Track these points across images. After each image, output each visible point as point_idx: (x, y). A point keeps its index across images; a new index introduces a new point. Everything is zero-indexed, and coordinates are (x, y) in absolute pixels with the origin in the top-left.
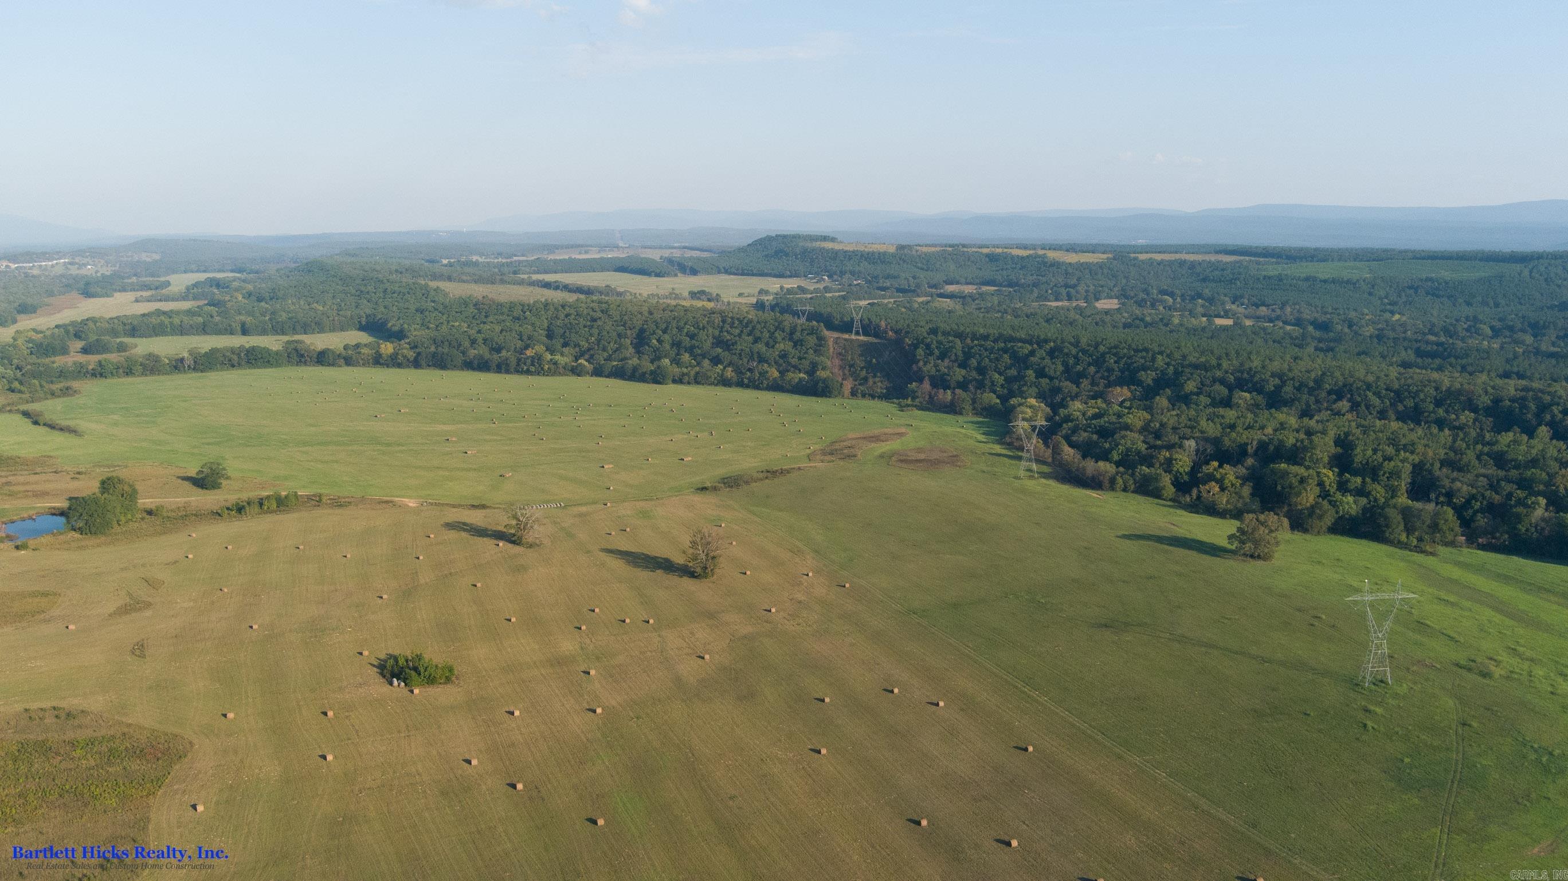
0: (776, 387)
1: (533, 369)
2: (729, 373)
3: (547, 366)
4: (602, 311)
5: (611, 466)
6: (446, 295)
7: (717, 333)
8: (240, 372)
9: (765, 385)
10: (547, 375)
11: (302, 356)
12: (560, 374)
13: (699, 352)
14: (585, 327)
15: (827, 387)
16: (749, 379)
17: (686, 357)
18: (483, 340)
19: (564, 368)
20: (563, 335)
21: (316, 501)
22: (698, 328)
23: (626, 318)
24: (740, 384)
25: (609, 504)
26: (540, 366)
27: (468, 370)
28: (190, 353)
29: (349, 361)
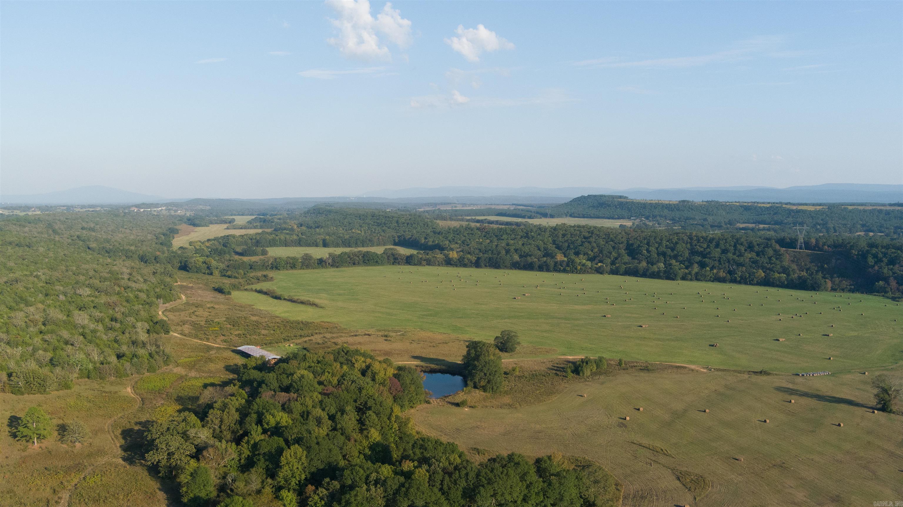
0: (766, 283)
1: (568, 269)
2: (722, 274)
3: (579, 267)
4: (589, 232)
7: (689, 246)
8: (360, 268)
9: (755, 282)
10: (580, 273)
11: (395, 259)
13: (682, 259)
16: (741, 277)
17: (673, 262)
22: (673, 243)
23: (611, 236)
24: (734, 281)
25: (864, 373)
26: (573, 266)
27: (516, 269)
28: (330, 255)
29: (429, 263)
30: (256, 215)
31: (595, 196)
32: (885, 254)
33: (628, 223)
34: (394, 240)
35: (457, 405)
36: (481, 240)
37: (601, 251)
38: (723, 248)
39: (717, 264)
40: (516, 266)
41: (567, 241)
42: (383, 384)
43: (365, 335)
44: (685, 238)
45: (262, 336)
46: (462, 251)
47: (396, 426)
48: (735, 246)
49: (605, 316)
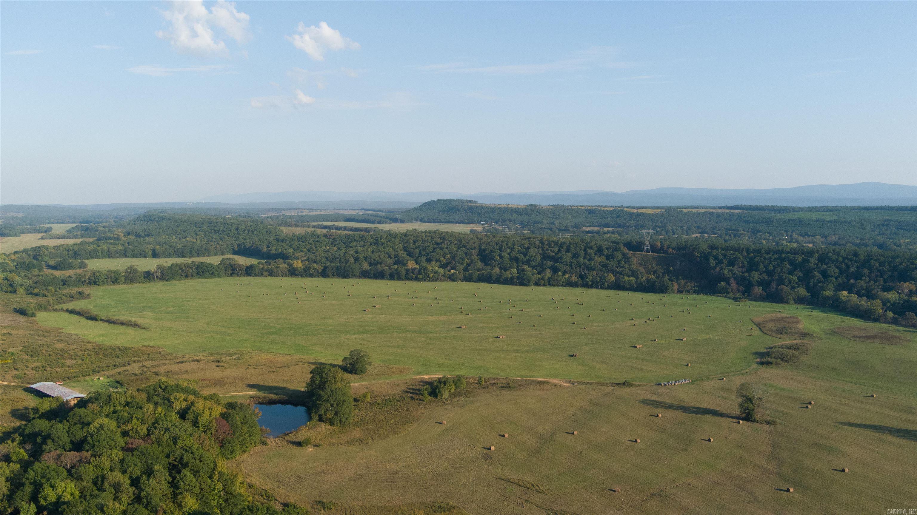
0: (617, 286)
1: (420, 277)
2: (574, 279)
3: (432, 275)
4: (441, 238)
7: (540, 250)
9: (606, 286)
11: (234, 270)
13: (534, 264)
15: (663, 285)
16: (593, 281)
17: (526, 267)
22: (524, 247)
24: (585, 285)
26: (426, 274)
28: (159, 267)
29: (271, 273)
30: (78, 222)
31: (445, 201)
32: (725, 256)
33: (479, 228)
34: (233, 249)
35: (299, 444)
36: (328, 248)
37: (453, 258)
38: (574, 252)
39: (568, 268)
40: (365, 275)
41: (419, 247)
42: (207, 429)
43: (194, 361)
44: (537, 243)
45: (66, 368)
46: (308, 260)
47: (219, 486)
48: (585, 250)
49: (460, 327)
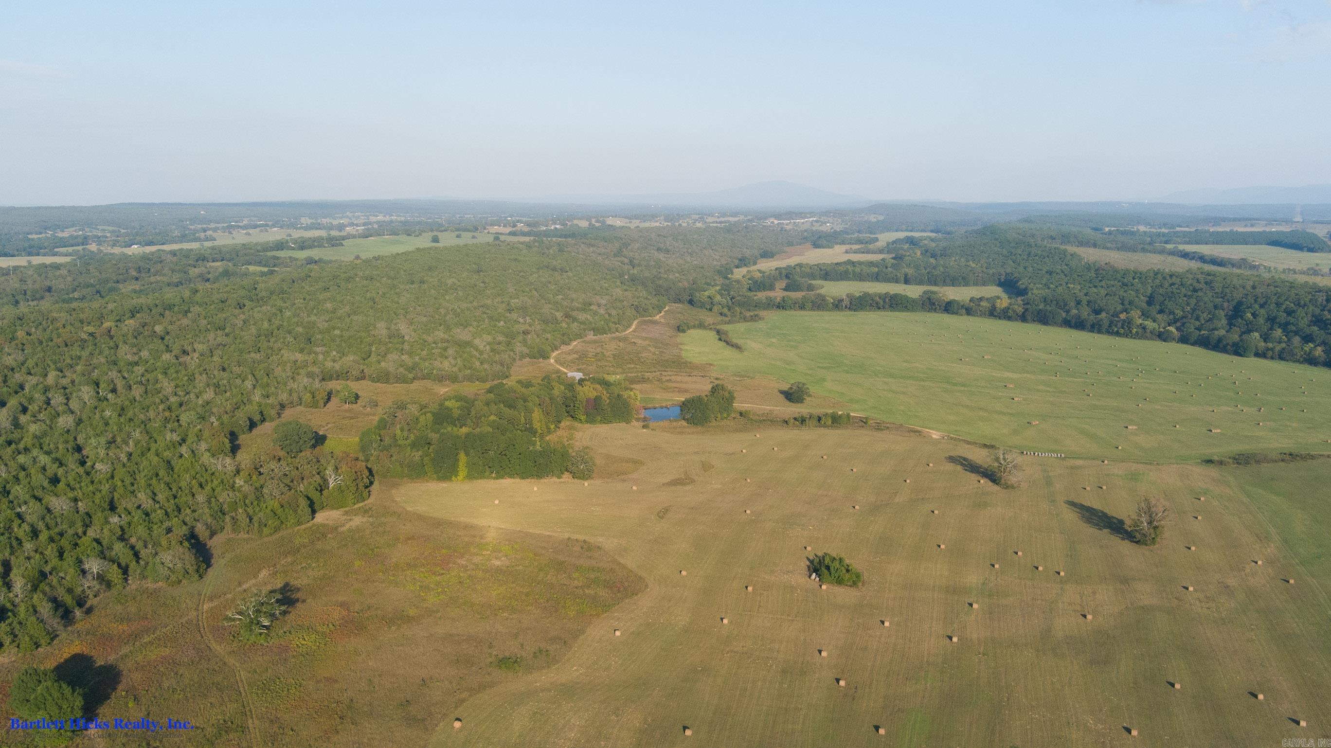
1: (1122, 331)
2: (1319, 351)
3: (1135, 330)
4: (1206, 283)
5: (1135, 427)
6: (1080, 259)
7: (1317, 311)
8: (883, 313)
10: (1135, 338)
11: (934, 304)
12: (1147, 338)
13: (1294, 328)
14: (1185, 296)
17: (1278, 333)
18: (1088, 302)
19: (1151, 332)
20: (1162, 303)
21: (864, 422)
22: (1299, 305)
23: (1227, 290)
25: (1106, 462)
26: (1129, 329)
27: (1066, 327)
28: (848, 295)
34: (999, 279)
41: (1168, 293)
